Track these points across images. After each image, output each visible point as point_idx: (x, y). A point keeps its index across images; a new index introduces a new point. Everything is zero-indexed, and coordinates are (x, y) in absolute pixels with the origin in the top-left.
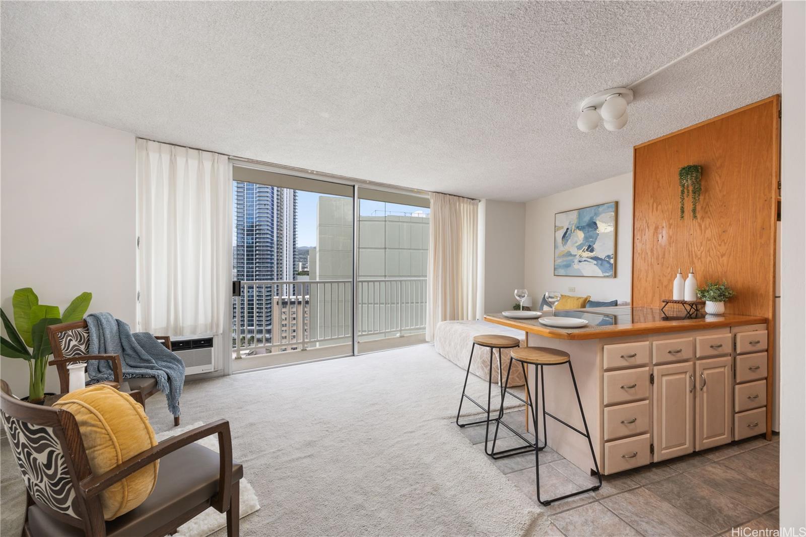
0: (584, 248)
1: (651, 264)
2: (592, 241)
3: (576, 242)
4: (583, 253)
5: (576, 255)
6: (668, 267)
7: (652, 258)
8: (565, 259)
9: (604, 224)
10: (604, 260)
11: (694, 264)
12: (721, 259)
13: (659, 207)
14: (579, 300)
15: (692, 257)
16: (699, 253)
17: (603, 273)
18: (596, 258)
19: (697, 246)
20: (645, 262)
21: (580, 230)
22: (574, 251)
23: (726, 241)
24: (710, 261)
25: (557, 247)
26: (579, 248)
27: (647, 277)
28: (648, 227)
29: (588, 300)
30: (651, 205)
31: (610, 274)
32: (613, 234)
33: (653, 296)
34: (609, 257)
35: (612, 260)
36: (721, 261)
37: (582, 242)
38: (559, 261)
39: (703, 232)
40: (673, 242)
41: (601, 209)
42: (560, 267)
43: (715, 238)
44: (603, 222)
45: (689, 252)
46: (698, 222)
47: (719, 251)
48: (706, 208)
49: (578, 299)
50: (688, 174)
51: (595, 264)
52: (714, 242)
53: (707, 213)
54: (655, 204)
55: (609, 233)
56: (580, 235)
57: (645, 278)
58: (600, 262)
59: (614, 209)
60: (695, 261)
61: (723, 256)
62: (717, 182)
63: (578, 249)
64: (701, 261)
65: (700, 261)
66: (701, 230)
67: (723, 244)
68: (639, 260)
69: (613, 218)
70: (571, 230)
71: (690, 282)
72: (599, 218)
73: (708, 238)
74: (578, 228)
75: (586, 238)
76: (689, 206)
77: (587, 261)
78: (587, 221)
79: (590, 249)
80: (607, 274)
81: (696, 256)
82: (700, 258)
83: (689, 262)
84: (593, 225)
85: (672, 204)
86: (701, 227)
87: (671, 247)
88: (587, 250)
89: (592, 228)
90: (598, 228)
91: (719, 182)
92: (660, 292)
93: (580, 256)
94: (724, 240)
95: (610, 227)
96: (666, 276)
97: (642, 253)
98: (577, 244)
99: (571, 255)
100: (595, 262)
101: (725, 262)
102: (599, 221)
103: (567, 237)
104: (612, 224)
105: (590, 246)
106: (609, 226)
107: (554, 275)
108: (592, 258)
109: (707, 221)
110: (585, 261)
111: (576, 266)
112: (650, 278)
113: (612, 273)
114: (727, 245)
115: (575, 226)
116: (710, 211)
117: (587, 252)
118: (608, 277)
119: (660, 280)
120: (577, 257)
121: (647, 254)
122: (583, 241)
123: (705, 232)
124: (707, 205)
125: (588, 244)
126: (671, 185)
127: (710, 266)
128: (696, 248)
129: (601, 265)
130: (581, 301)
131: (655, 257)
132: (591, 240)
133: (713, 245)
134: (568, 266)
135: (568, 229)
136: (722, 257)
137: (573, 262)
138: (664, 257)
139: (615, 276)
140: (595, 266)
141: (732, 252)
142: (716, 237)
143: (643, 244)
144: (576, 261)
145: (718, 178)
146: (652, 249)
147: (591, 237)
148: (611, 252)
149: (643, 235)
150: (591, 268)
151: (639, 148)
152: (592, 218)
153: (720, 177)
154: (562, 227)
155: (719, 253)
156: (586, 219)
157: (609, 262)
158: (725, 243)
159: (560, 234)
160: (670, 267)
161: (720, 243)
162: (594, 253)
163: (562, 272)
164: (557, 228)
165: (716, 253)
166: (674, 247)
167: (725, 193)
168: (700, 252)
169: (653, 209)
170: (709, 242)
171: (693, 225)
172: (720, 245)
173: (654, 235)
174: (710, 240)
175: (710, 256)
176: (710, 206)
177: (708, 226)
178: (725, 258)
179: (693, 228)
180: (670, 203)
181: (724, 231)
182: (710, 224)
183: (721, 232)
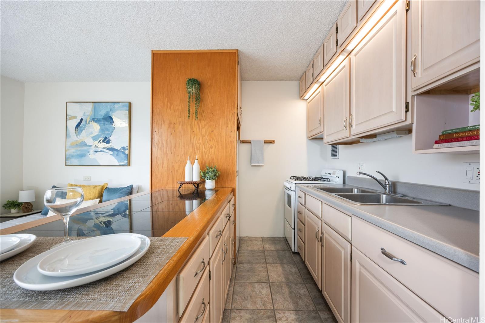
0: (100, 139)
1: (166, 153)
2: (108, 134)
3: (92, 133)
4: (99, 143)
5: (91, 146)
6: (179, 155)
7: (166, 148)
8: (79, 149)
9: (119, 120)
10: (120, 151)
11: (195, 153)
12: (211, 150)
13: (172, 107)
14: (96, 188)
15: (194, 148)
16: (198, 145)
17: (119, 162)
18: (112, 149)
19: (197, 140)
20: (161, 151)
21: (96, 122)
22: (89, 141)
23: (213, 138)
24: (205, 152)
25: (70, 137)
26: (95, 138)
27: (163, 163)
28: (164, 122)
29: (105, 187)
30: (166, 104)
31: (125, 163)
32: (127, 129)
33: (168, 179)
34: (124, 148)
35: (127, 151)
36: (211, 152)
37: (97, 133)
38: (71, 151)
39: (200, 129)
40: (182, 136)
41: (116, 106)
42: (73, 156)
43: (207, 135)
44: (118, 118)
45: (192, 144)
46: (197, 123)
47: (210, 145)
48: (202, 113)
49: (94, 188)
50: (193, 85)
51: (111, 154)
52: (207, 138)
53: (203, 116)
54: (169, 104)
55: (124, 128)
56: (96, 128)
57: (161, 164)
58: (116, 152)
59: (128, 108)
60: (196, 151)
61: (211, 148)
62: (208, 96)
63: (93, 140)
64: (200, 152)
65: (199, 151)
66: (199, 128)
67: (212, 140)
68: (156, 149)
69: (128, 116)
70: (86, 121)
71: (196, 167)
72: (114, 114)
73: (203, 135)
74: (93, 120)
75: (102, 130)
76: (193, 110)
77: (103, 151)
78: (103, 115)
79: (106, 140)
80: (123, 163)
81: (197, 147)
82: (199, 149)
83: (192, 152)
84: (109, 119)
85: (181, 106)
86: (199, 127)
87: (180, 139)
88: (103, 141)
89: (108, 122)
90: (113, 122)
91: (209, 96)
92: (173, 175)
93: (96, 147)
94: (212, 137)
95: (125, 123)
96: (177, 163)
97: (159, 143)
98: (93, 135)
99: (86, 145)
100: (111, 153)
101: (213, 152)
102: (115, 116)
103: (81, 127)
104: (126, 121)
105: (106, 138)
106: (124, 121)
107: (66, 165)
108: (108, 149)
109: (203, 122)
110: (101, 151)
111: (92, 156)
112: (165, 165)
113: (126, 162)
114: (214, 140)
115: (90, 118)
116: (204, 116)
117: (103, 143)
118: (123, 165)
119: (173, 166)
120: (93, 147)
121: (163, 144)
122: (99, 132)
123: (202, 131)
124: (203, 111)
125: (104, 136)
126: (180, 92)
127: (205, 155)
128: (196, 142)
129: (117, 155)
130: (98, 189)
131: (169, 147)
132: (107, 132)
133: (206, 140)
134: (82, 156)
135: (82, 119)
136: (211, 149)
137: (89, 152)
138: (175, 148)
139: (129, 165)
140: (112, 156)
141: (216, 145)
142: (208, 134)
143: (160, 136)
144: (92, 151)
145: (209, 94)
146: (167, 141)
147: (107, 130)
148: (126, 145)
149: (160, 128)
150: (108, 158)
151: (156, 53)
152: (107, 113)
153: (210, 93)
154: (75, 117)
155: (209, 146)
156: (102, 113)
157: (124, 153)
158: (213, 140)
159: (73, 124)
160: (180, 155)
161: (210, 139)
162: (110, 144)
163: (75, 161)
164: (68, 117)
165: (208, 146)
166: (182, 139)
167: (212, 105)
168: (199, 144)
169: (167, 108)
170: (204, 138)
171: (195, 124)
172: (210, 140)
173: (168, 129)
174: (204, 136)
175: (205, 148)
176: (204, 112)
177: (203, 126)
178: (213, 150)
179: (195, 126)
180: (180, 105)
181: (212, 131)
182: (204, 125)
183: (210, 132)
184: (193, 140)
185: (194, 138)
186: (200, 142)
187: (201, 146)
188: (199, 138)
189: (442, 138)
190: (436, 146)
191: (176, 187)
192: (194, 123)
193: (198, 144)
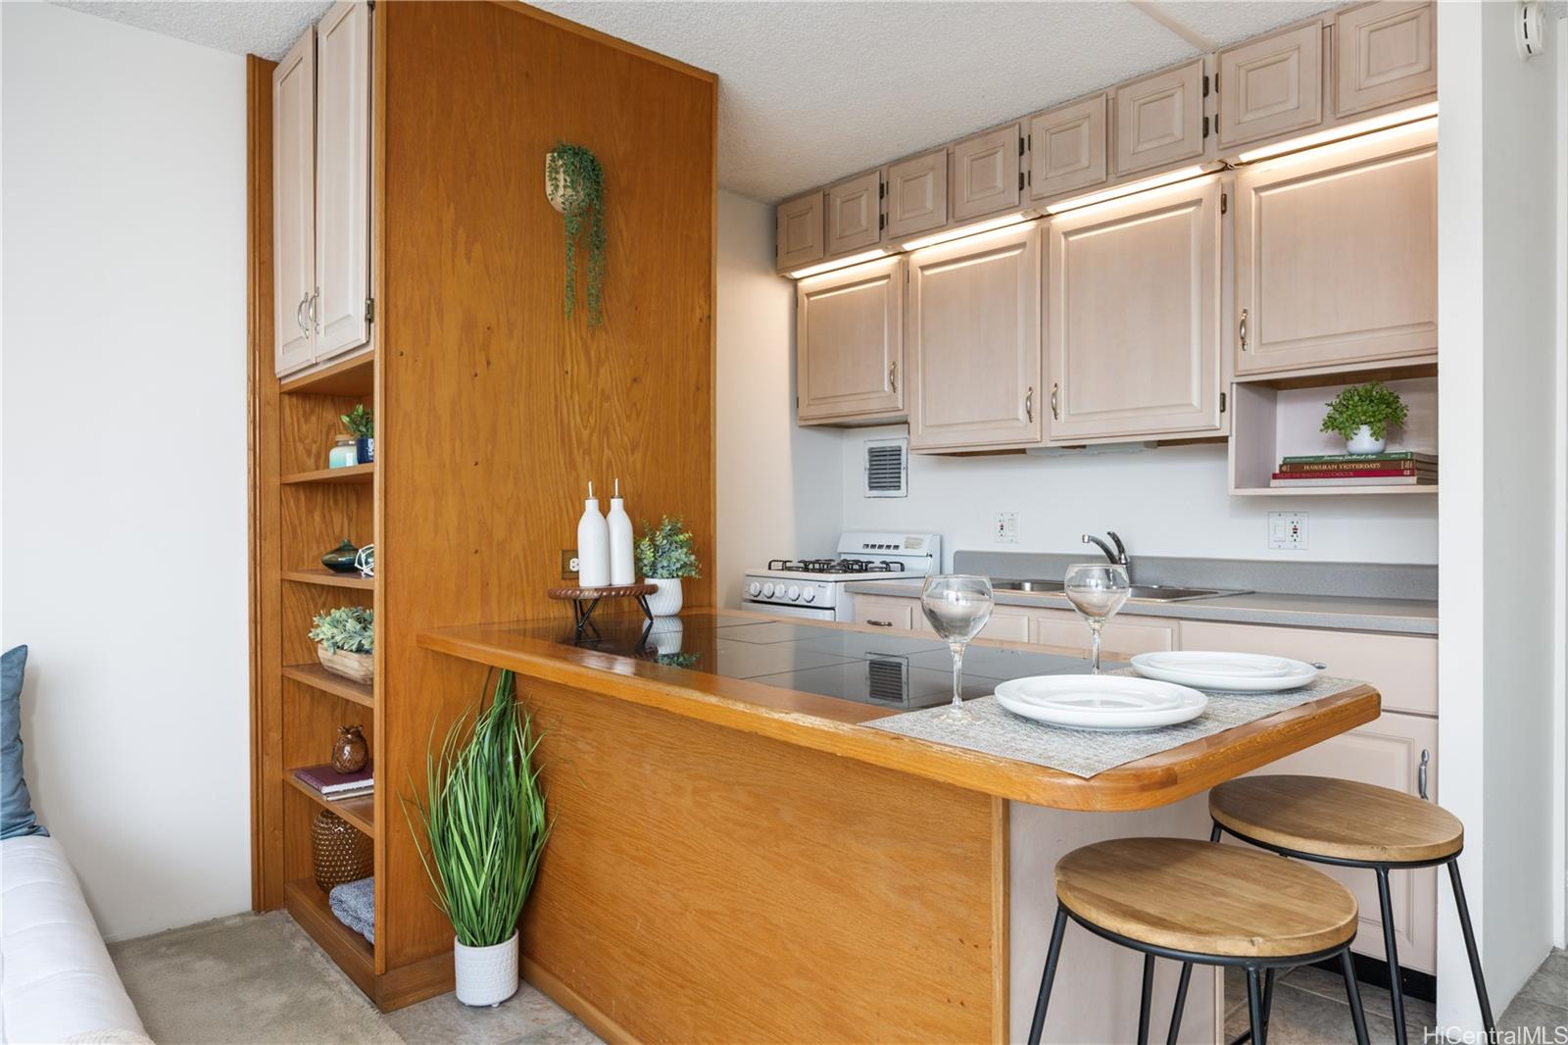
1: (453, 465)
6: (511, 476)
7: (455, 438)
13: (477, 249)
16: (585, 433)
19: (581, 412)
23: (639, 407)
24: (609, 462)
28: (440, 312)
30: (448, 228)
36: (631, 464)
39: (593, 366)
40: (520, 388)
43: (618, 394)
45: (563, 426)
46: (582, 338)
47: (627, 435)
53: (600, 314)
54: (461, 232)
60: (579, 459)
61: (634, 447)
62: (621, 231)
64: (591, 461)
65: (587, 458)
66: (589, 362)
67: (634, 416)
73: (603, 391)
85: (514, 251)
86: (589, 356)
87: (513, 404)
91: (625, 233)
94: (635, 404)
109: (602, 340)
114: (641, 418)
116: (607, 310)
123: (597, 375)
126: (512, 186)
128: (578, 418)
133: (614, 416)
136: (633, 453)
138: (492, 441)
141: (651, 441)
142: (619, 391)
145: (623, 225)
146: (454, 405)
149: (421, 342)
153: (626, 221)
155: (626, 439)
158: (638, 414)
165: (622, 440)
167: (636, 271)
168: (588, 431)
169: (454, 249)
170: (606, 405)
171: (571, 345)
172: (628, 418)
173: (459, 350)
174: (605, 397)
175: (609, 447)
176: (607, 298)
177: (603, 355)
178: (638, 455)
179: (572, 352)
180: (511, 248)
181: (635, 380)
182: (607, 351)
183: (629, 381)
184: (565, 410)
185: (570, 402)
186: (592, 421)
187: (595, 438)
188: (590, 403)
189: (1284, 469)
190: (1274, 483)
191: (496, 620)
192: (567, 338)
193: (585, 428)
